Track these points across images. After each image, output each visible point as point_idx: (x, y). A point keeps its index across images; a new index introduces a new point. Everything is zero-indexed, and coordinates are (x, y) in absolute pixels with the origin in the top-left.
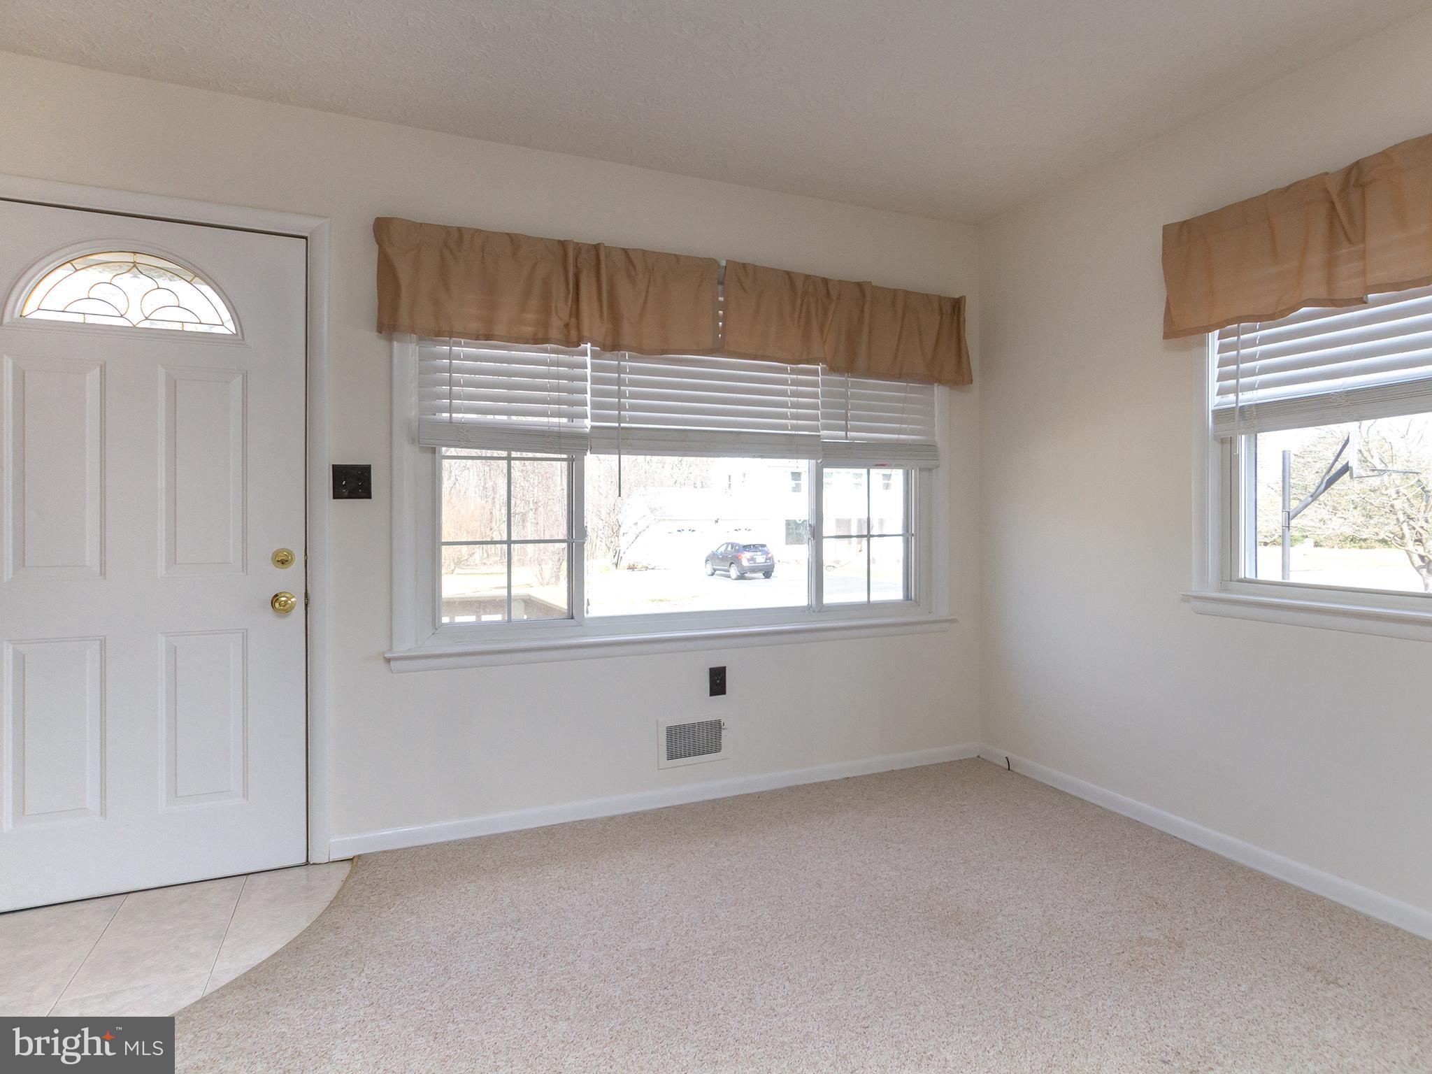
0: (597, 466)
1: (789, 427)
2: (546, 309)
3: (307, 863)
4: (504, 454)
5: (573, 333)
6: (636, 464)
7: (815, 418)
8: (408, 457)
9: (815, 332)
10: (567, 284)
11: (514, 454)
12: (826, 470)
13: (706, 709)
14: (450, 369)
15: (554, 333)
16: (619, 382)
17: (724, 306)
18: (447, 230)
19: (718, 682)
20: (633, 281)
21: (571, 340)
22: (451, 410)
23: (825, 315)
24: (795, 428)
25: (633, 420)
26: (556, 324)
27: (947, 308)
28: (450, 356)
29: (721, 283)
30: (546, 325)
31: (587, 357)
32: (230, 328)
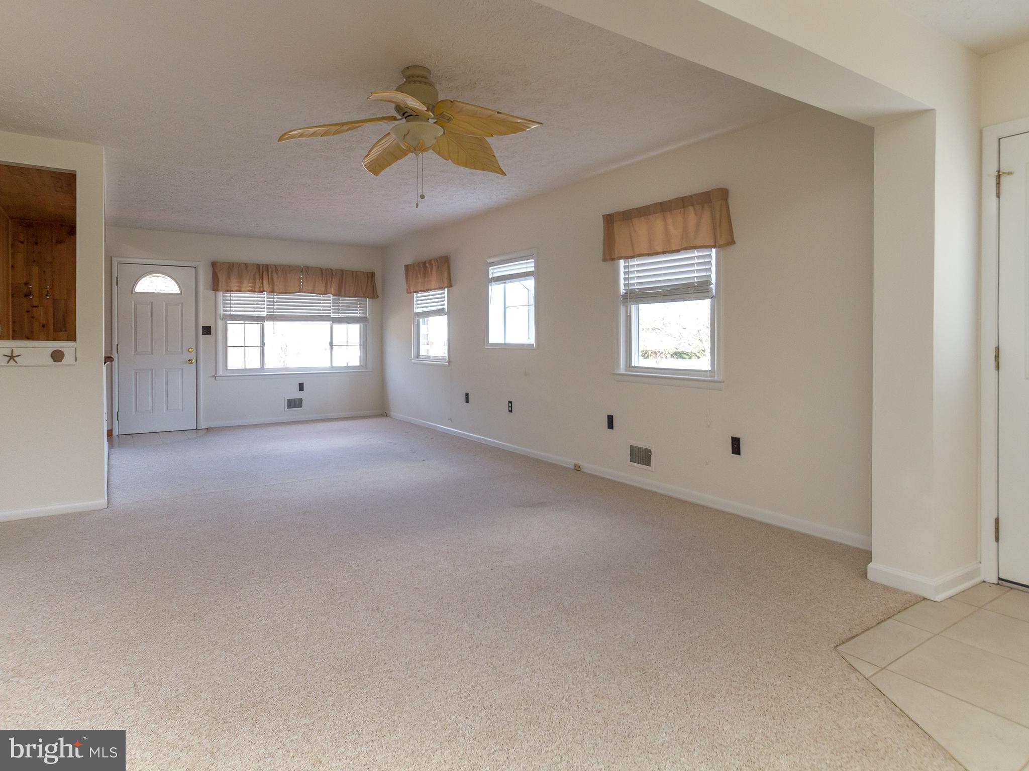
0: (268, 324)
1: (322, 312)
2: (254, 283)
3: (197, 429)
4: (244, 322)
5: (262, 289)
6: (280, 325)
7: (330, 310)
8: (220, 323)
9: (329, 285)
10: (260, 275)
11: (246, 322)
12: (333, 325)
13: (297, 395)
14: (230, 300)
15: (257, 290)
16: (274, 305)
17: (302, 278)
18: (229, 263)
19: (301, 387)
20: (277, 273)
21: (262, 292)
22: (231, 311)
23: (332, 280)
24: (323, 313)
25: (277, 312)
26: (257, 287)
27: (370, 275)
28: (231, 296)
29: (302, 272)
30: (255, 288)
31: (265, 295)
32: (179, 292)
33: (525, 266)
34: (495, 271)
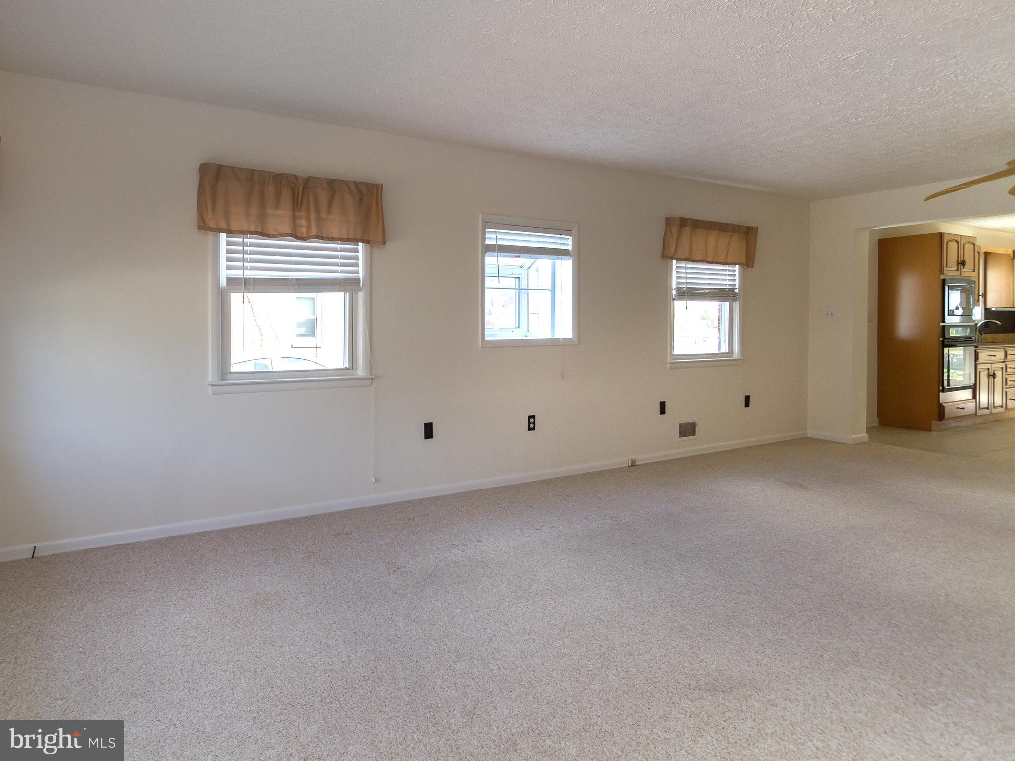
33: (558, 241)
34: (492, 237)
